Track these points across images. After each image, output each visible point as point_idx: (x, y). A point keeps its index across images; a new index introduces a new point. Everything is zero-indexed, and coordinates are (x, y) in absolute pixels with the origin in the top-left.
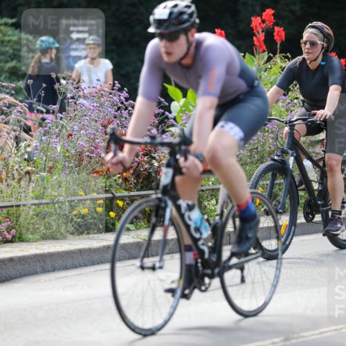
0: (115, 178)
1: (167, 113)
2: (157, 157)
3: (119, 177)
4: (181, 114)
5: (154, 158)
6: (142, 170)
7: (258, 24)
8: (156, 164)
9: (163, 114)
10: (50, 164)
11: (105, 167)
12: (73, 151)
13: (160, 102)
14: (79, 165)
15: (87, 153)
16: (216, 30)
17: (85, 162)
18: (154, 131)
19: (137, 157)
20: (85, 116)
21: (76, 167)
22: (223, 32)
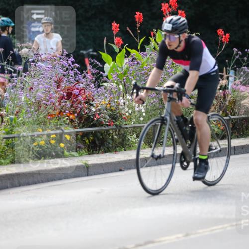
0: (64, 119)
1: (101, 72)
2: (95, 104)
3: (67, 119)
4: (111, 73)
5: (92, 105)
6: (83, 113)
7: (166, 9)
8: (93, 109)
9: (99, 73)
10: (17, 109)
11: (57, 112)
12: (34, 100)
13: (96, 65)
14: (38, 110)
15: (44, 102)
16: (137, 13)
17: (42, 108)
18: (92, 85)
19: (80, 104)
20: (42, 74)
21: (36, 112)
22: (142, 14)
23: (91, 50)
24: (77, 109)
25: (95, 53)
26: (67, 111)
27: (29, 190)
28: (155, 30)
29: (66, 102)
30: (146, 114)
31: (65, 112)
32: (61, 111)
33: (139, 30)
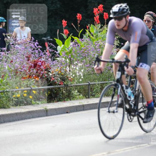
2: (51, 71)
4: (62, 52)
5: (50, 72)
6: (44, 77)
7: (96, 11)
8: (51, 74)
9: (54, 52)
10: (3, 74)
11: (27, 76)
12: (13, 69)
13: (52, 47)
14: (16, 75)
15: (20, 70)
16: (78, 14)
17: (18, 74)
18: (50, 59)
19: (42, 71)
20: (19, 52)
21: (14, 76)
22: (81, 15)
23: (49, 37)
24: (40, 74)
25: (51, 39)
26: (34, 75)
27: (10, 125)
28: (89, 25)
29: (33, 70)
30: (83, 77)
31: (32, 76)
32: (30, 75)
33: (79, 24)
